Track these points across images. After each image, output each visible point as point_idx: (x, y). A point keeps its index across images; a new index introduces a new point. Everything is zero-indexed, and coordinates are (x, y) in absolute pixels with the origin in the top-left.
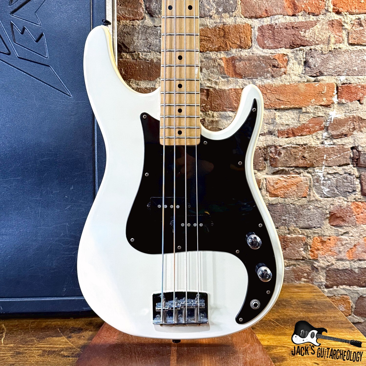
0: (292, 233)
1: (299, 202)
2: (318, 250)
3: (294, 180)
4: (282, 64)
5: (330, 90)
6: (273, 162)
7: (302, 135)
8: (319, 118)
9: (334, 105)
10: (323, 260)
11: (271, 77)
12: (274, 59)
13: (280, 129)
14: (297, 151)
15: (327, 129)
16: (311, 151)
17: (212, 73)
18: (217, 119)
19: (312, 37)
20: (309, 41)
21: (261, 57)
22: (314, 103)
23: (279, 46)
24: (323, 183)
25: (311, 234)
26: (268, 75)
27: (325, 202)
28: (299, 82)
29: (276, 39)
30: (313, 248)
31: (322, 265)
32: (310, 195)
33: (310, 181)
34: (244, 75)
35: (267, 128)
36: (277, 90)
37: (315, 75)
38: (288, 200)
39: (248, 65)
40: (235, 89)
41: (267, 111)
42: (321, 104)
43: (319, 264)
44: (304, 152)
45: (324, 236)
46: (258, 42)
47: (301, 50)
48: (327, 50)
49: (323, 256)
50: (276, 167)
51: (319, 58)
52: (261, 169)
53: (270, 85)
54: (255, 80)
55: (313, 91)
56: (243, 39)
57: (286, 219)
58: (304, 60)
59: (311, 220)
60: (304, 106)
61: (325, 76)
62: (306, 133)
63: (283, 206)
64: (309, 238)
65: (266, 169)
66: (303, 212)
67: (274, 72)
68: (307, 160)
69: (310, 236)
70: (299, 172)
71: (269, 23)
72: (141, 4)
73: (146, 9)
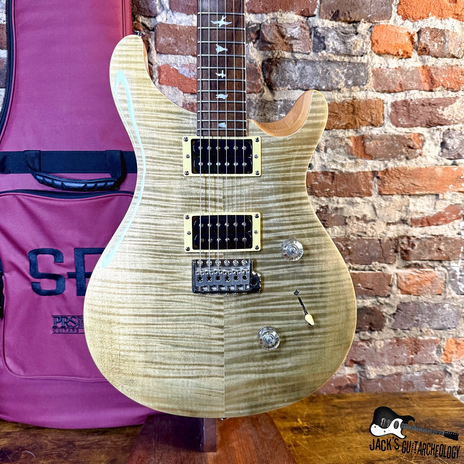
0: (424, 335)
1: (434, 301)
2: (452, 353)
3: (427, 275)
4: (417, 145)
6: (405, 255)
7: (437, 225)
8: (457, 205)
10: (457, 364)
11: (405, 159)
12: (409, 139)
13: (413, 217)
14: (432, 242)
16: (447, 243)
17: (338, 153)
18: (342, 206)
19: (451, 115)
20: (447, 119)
21: (395, 136)
22: (452, 189)
23: (414, 125)
25: (445, 335)
26: (402, 157)
27: (462, 300)
28: (436, 165)
29: (411, 117)
30: (447, 351)
31: (456, 369)
32: (445, 292)
33: (445, 276)
34: (374, 157)
35: (399, 216)
36: (412, 174)
37: (453, 158)
38: (422, 298)
39: (380, 145)
40: (364, 172)
41: (400, 196)
42: (459, 190)
43: (453, 368)
44: (440, 244)
45: (459, 337)
46: (391, 120)
47: (439, 130)
49: (457, 359)
50: (408, 260)
51: (457, 138)
52: (391, 262)
53: (404, 168)
54: (386, 162)
55: (451, 176)
56: (374, 116)
57: (419, 320)
58: (442, 141)
59: (445, 320)
60: (441, 192)
62: (441, 222)
64: (442, 340)
65: (397, 262)
66: (438, 311)
67: (409, 154)
68: (442, 252)
69: (444, 338)
70: (433, 266)
71: (403, 99)
72: (259, 74)
73: (265, 80)
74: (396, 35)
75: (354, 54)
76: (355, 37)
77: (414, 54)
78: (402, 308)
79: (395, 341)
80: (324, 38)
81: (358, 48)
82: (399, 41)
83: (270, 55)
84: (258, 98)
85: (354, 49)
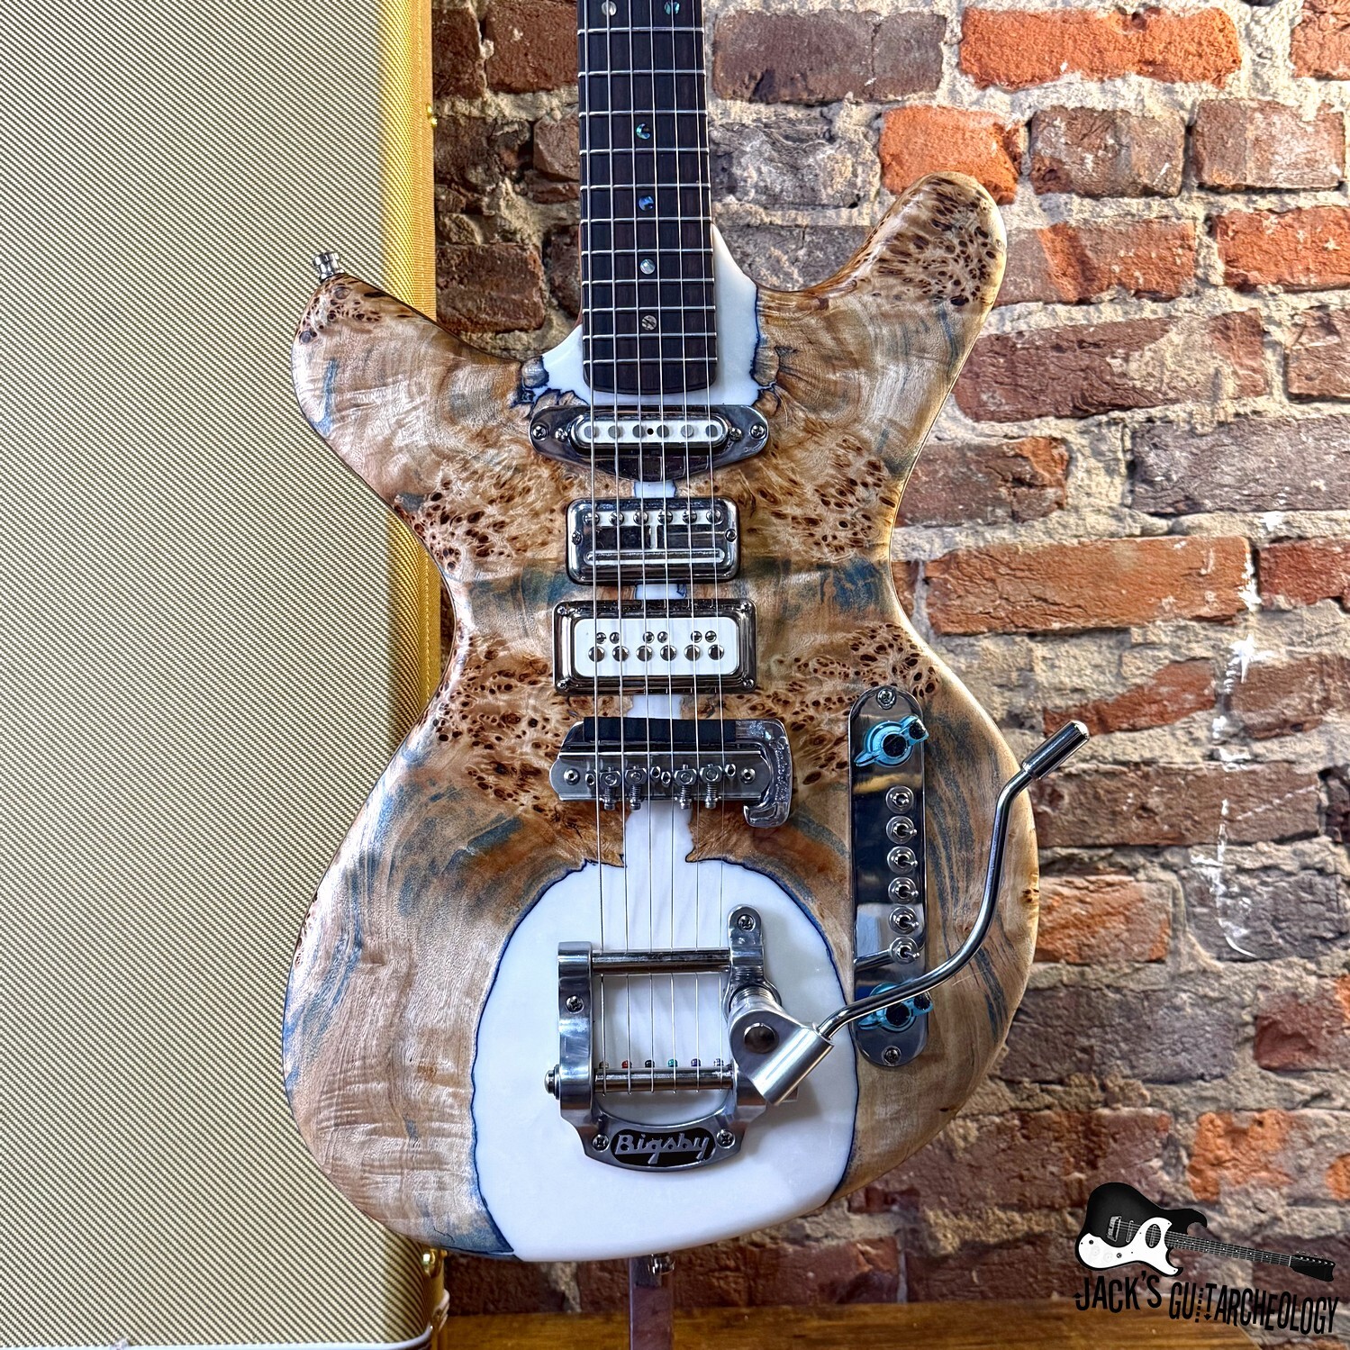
0: (1118, 1101)
1: (1139, 981)
2: (1218, 1163)
3: (1114, 896)
4: (1047, 475)
5: (1229, 563)
7: (1134, 729)
8: (1196, 663)
9: (1249, 617)
10: (1239, 1204)
11: (1009, 520)
12: (1016, 456)
13: (1050, 705)
14: (1120, 785)
15: (1224, 704)
16: (1172, 787)
19: (1153, 376)
20: (1142, 389)
21: (970, 450)
22: (1171, 610)
23: (1034, 411)
24: (1225, 905)
25: (1189, 1102)
26: (1000, 512)
27: (1237, 978)
28: (1112, 535)
29: (1021, 386)
30: (1201, 1159)
31: (1235, 1221)
32: (1175, 953)
33: (1175, 898)
34: (909, 515)
35: (1004, 704)
36: (1036, 566)
37: (1170, 510)
38: (1096, 974)
39: (924, 478)
41: (1001, 643)
42: (1198, 613)
43: (1227, 1219)
44: (1146, 792)
45: (1238, 1110)
46: (957, 398)
47: (1117, 424)
48: (1211, 422)
49: (1238, 1187)
51: (1181, 448)
53: (1008, 549)
54: (951, 530)
55: (1166, 568)
57: (1092, 1047)
58: (1129, 457)
59: (1185, 1050)
60: (1137, 621)
61: (1207, 516)
62: (1147, 719)
63: (1079, 995)
64: (1181, 1120)
66: (1155, 1017)
67: (1019, 502)
68: (1157, 819)
69: (1186, 1113)
70: (1130, 867)
71: (993, 331)
72: (534, 275)
73: (552, 292)
74: (959, 135)
75: (825, 202)
76: (829, 150)
77: (1024, 192)
78: (1031, 1008)
79: (1016, 1122)
80: (728, 155)
81: (839, 184)
82: (968, 155)
83: (563, 214)
84: (534, 345)
85: (825, 188)
